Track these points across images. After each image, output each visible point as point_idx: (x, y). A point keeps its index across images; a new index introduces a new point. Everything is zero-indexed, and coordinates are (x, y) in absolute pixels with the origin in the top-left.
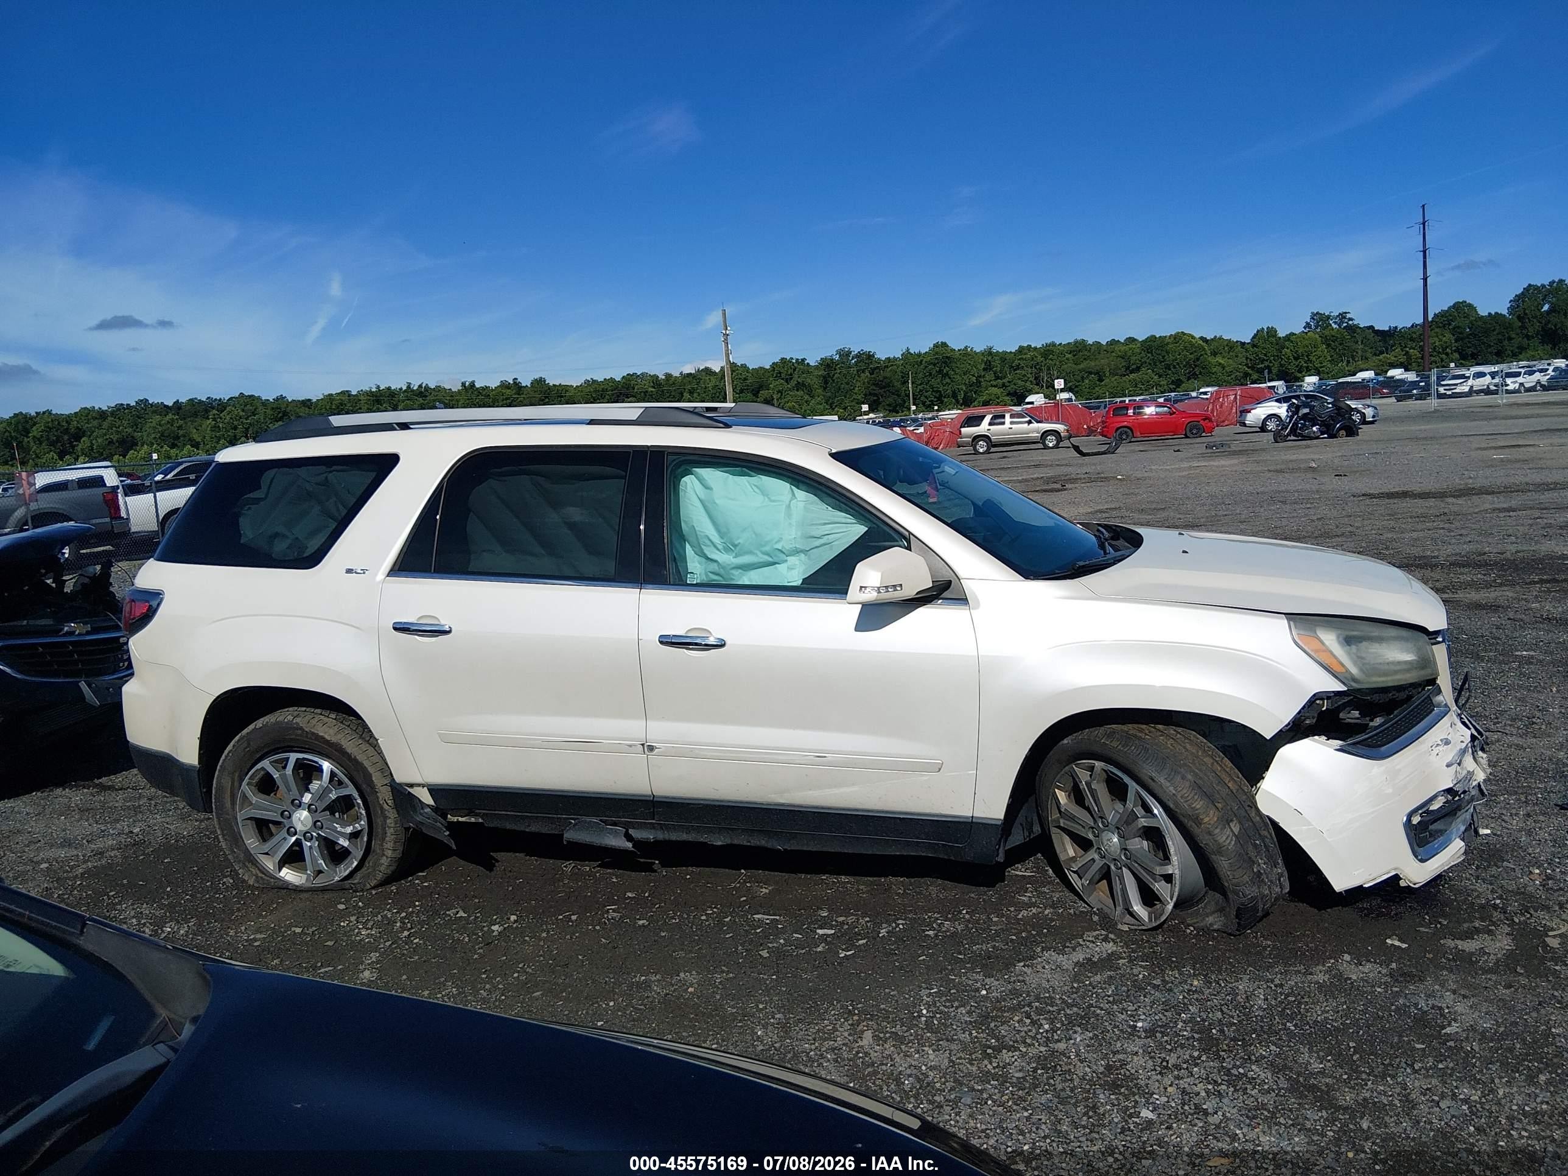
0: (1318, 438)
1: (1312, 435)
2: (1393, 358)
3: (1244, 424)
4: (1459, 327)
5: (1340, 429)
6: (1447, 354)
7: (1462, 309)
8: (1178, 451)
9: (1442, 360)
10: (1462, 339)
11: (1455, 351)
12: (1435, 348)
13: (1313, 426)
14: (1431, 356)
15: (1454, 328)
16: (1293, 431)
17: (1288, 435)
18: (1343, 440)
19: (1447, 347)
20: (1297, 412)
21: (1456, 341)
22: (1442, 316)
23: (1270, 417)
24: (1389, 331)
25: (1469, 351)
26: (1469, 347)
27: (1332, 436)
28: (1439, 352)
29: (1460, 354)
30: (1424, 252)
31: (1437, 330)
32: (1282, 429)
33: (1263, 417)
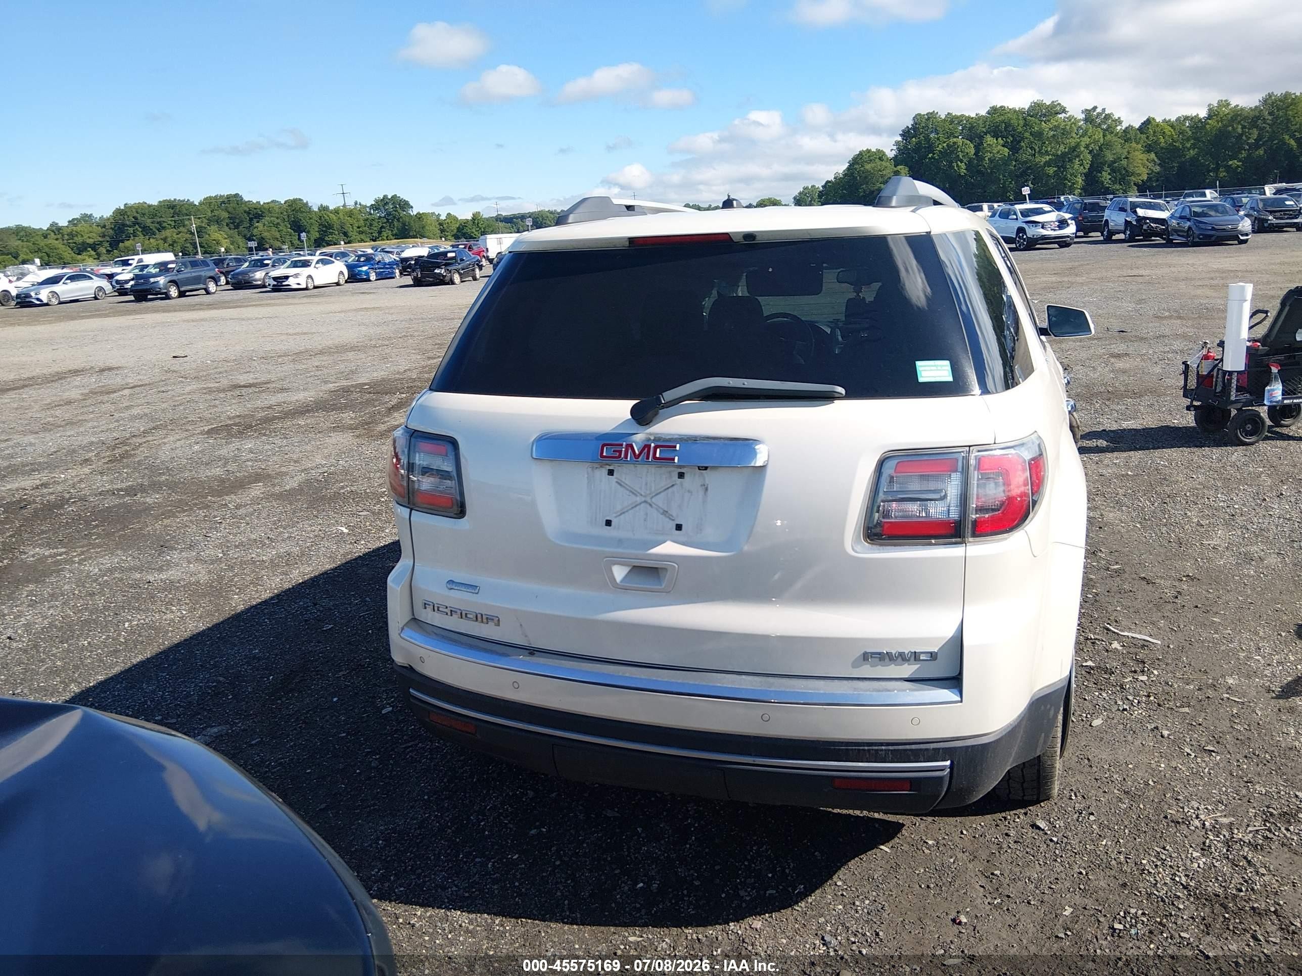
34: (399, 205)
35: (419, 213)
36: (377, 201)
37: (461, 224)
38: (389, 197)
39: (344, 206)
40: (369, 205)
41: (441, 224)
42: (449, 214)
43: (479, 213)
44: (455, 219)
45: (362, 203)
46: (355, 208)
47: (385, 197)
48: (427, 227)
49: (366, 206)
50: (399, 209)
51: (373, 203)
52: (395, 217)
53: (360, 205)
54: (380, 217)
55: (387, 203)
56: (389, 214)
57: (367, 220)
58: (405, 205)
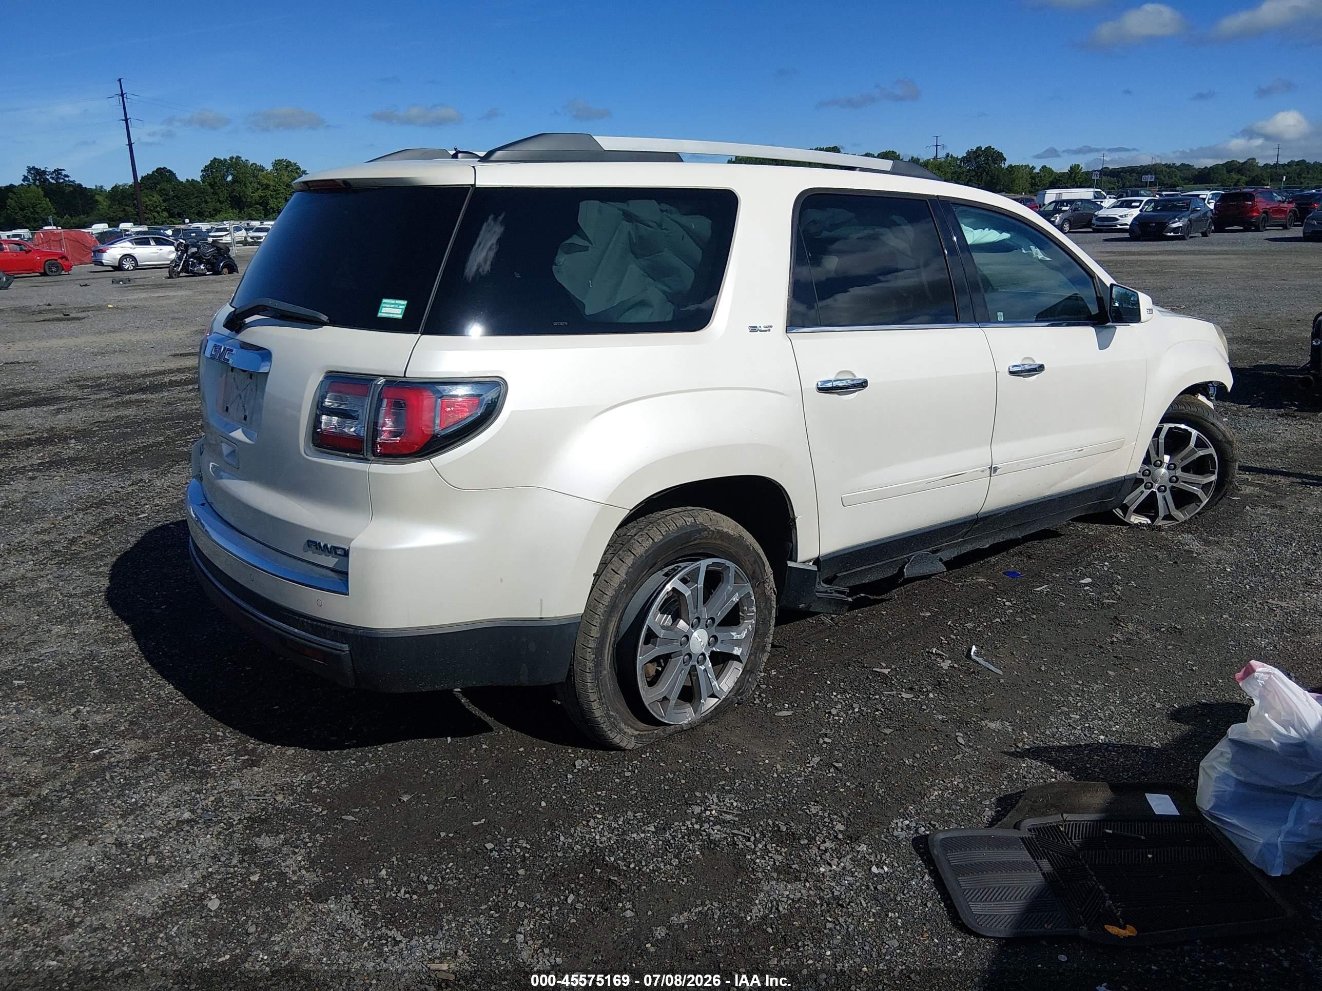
0: (205, 275)
1: (200, 272)
2: (112, 214)
3: (102, 263)
4: (164, 189)
5: (224, 267)
6: (158, 212)
7: (163, 175)
8: (86, 285)
9: (155, 218)
10: (169, 200)
11: (164, 210)
12: (146, 207)
13: (200, 264)
14: (145, 213)
15: (160, 191)
16: (185, 269)
17: (181, 272)
18: (225, 277)
19: (157, 206)
20: (186, 251)
21: (164, 201)
22: (149, 179)
23: (126, 256)
24: (96, 189)
25: (176, 211)
26: (175, 208)
27: (217, 272)
28: (151, 210)
29: (169, 212)
30: (126, 120)
31: (146, 191)
32: (175, 267)
33: (119, 257)
34: (992, 157)
35: (1010, 166)
36: (968, 153)
37: (1055, 178)
38: (983, 149)
39: (935, 158)
40: (960, 157)
41: (1033, 178)
42: (1044, 167)
43: (1079, 165)
44: (1051, 171)
45: (954, 155)
46: (945, 162)
47: (979, 148)
48: (1017, 181)
49: (957, 159)
50: (990, 162)
51: (965, 155)
52: (984, 170)
53: (952, 156)
54: (969, 170)
55: (980, 155)
56: (979, 167)
57: (955, 172)
58: (1000, 157)
